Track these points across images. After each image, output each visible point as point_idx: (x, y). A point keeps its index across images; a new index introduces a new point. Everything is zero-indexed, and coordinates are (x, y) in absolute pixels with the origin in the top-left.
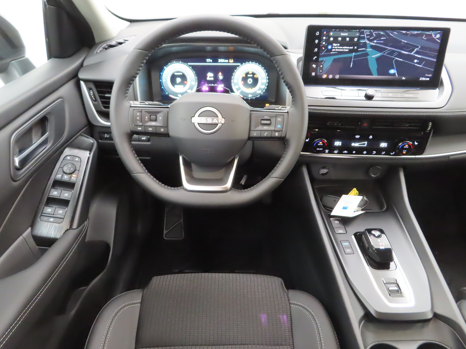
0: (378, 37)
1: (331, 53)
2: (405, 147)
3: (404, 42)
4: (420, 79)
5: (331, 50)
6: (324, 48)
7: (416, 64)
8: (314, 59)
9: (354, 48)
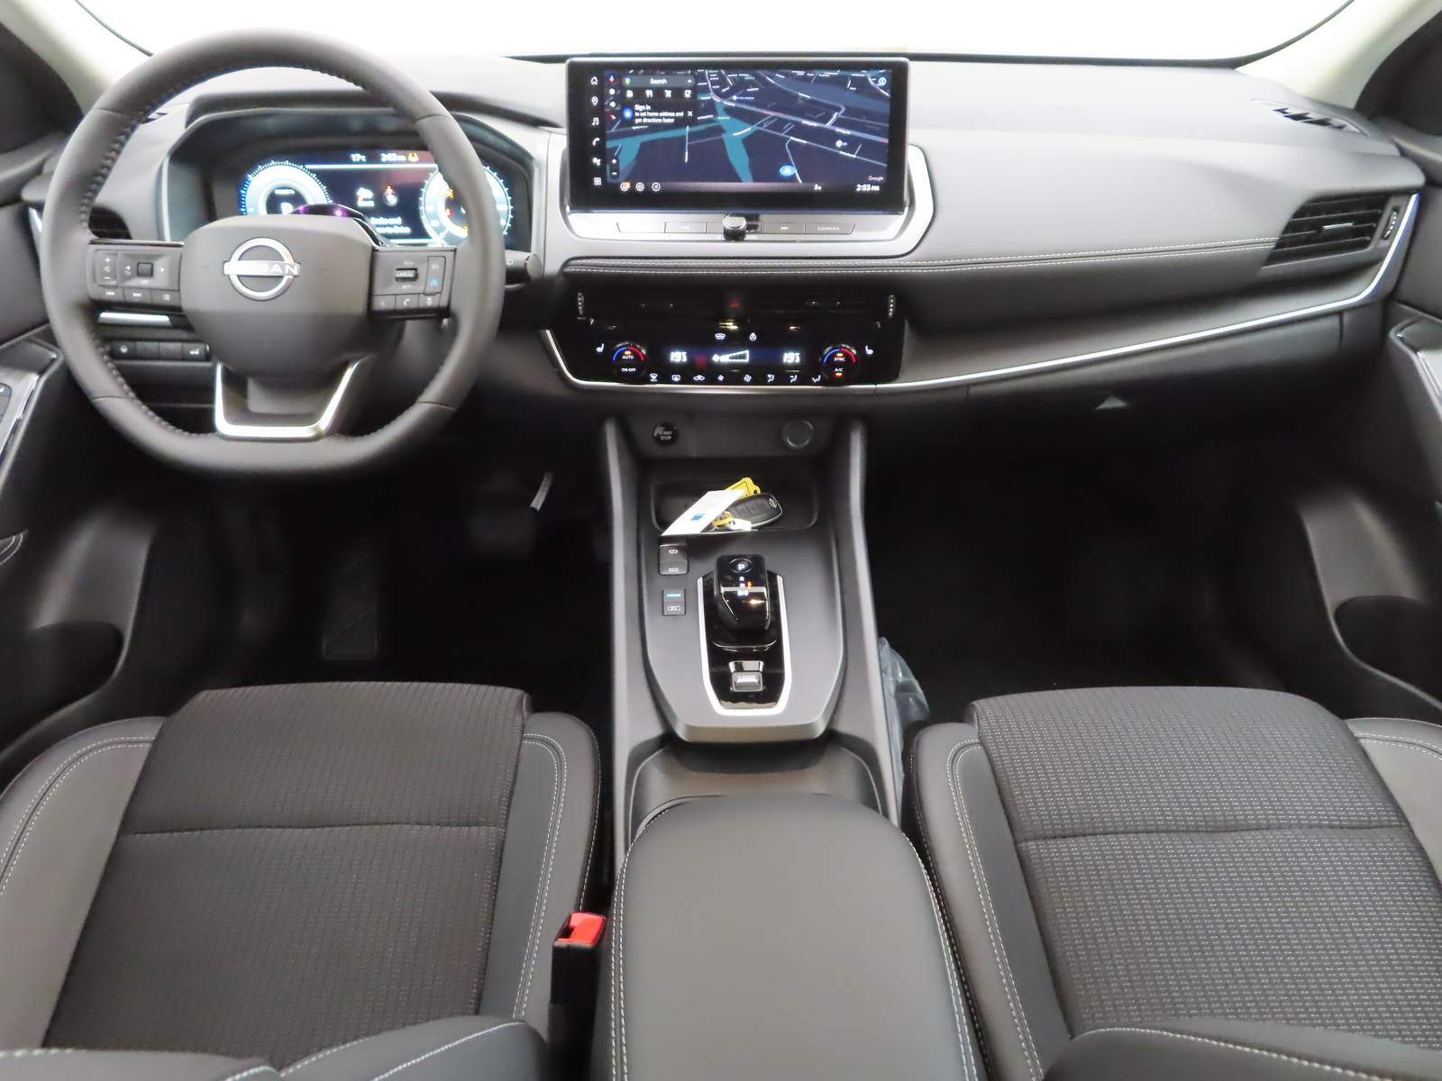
0: (740, 86)
1: (634, 128)
2: (836, 359)
3: (803, 98)
4: (858, 189)
5: (631, 122)
6: (614, 117)
7: (841, 152)
8: (594, 143)
9: (686, 114)
